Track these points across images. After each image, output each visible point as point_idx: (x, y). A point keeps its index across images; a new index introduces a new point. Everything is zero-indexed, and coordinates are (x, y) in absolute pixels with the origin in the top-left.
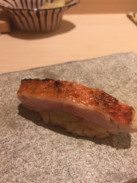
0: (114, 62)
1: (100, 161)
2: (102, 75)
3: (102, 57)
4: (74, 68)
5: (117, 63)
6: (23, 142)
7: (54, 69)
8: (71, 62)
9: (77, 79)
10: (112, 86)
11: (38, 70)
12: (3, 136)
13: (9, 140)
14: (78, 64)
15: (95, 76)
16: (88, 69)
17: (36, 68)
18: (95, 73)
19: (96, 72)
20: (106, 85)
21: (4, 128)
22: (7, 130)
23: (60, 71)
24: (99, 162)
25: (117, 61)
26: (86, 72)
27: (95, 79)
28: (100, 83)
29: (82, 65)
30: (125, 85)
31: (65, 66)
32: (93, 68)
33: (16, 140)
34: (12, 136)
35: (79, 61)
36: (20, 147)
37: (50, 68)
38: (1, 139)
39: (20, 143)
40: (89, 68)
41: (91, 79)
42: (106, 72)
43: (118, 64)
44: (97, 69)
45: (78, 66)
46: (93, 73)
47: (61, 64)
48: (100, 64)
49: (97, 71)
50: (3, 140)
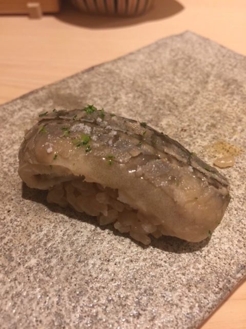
0: (168, 53)
1: (230, 215)
2: (159, 79)
3: (144, 48)
4: (104, 77)
5: (173, 54)
6: (82, 230)
7: (69, 87)
8: (93, 68)
9: (120, 95)
10: (186, 93)
11: (36, 95)
12: (36, 232)
13: (54, 235)
14: (107, 69)
15: (149, 84)
16: (130, 74)
17: (32, 93)
18: (146, 78)
19: (147, 76)
20: (175, 93)
21: (29, 218)
22: (38, 220)
23: (80, 88)
24: (231, 217)
25: (172, 50)
26: (130, 80)
27: (152, 88)
28: (163, 93)
29: (117, 69)
30: (205, 87)
31: (86, 76)
32: (138, 70)
33: (66, 231)
34: (55, 227)
35: (108, 63)
36: (82, 239)
37: (58, 86)
38: (36, 239)
39: (79, 234)
40: (132, 71)
41: (145, 89)
42: (164, 71)
43: (176, 55)
44: (146, 71)
45: (111, 72)
46: (143, 78)
47: (77, 75)
48: (147, 61)
49: (149, 74)
50: (40, 241)
